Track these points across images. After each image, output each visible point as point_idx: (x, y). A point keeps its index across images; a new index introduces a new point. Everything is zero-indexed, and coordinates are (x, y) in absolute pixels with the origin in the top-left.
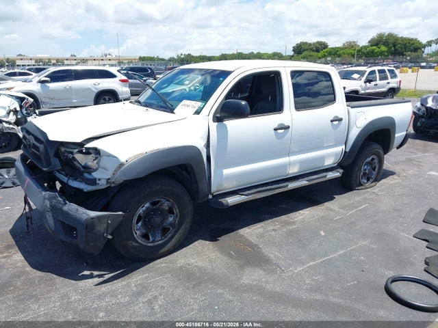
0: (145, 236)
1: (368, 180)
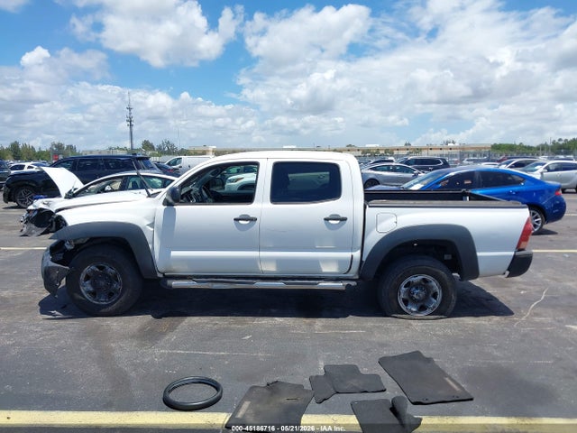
0: (93, 294)
1: (422, 308)
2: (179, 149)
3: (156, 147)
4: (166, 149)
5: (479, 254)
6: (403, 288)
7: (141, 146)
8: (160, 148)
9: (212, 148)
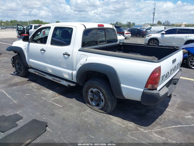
0: (18, 69)
1: (98, 105)
2: (171, 24)
3: (162, 23)
4: (166, 24)
5: (122, 85)
6: (90, 93)
7: (157, 23)
8: (164, 23)
9: (184, 23)
